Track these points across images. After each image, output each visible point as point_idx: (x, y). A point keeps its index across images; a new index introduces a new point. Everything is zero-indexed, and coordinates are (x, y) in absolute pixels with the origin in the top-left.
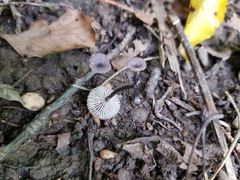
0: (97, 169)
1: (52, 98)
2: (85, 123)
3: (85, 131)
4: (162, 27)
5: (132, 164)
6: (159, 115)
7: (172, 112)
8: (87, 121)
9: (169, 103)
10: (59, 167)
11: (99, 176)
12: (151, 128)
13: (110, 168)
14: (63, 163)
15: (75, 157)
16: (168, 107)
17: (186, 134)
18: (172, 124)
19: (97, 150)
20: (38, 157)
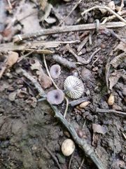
0: (120, 108)
1: (67, 133)
2: (88, 113)
3: (93, 113)
4: (22, 48)
5: (120, 85)
6: (88, 61)
7: (87, 52)
8: (86, 111)
9: (81, 53)
10: (116, 133)
11: (125, 108)
12: (97, 68)
13: (121, 99)
14: (113, 130)
15: (110, 122)
16: (83, 54)
17: (104, 46)
18: (95, 54)
19: (107, 107)
20: (107, 147)
